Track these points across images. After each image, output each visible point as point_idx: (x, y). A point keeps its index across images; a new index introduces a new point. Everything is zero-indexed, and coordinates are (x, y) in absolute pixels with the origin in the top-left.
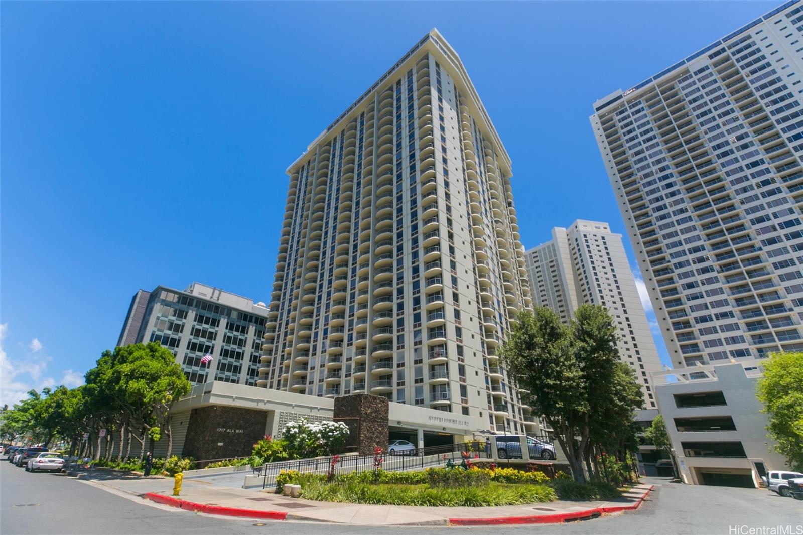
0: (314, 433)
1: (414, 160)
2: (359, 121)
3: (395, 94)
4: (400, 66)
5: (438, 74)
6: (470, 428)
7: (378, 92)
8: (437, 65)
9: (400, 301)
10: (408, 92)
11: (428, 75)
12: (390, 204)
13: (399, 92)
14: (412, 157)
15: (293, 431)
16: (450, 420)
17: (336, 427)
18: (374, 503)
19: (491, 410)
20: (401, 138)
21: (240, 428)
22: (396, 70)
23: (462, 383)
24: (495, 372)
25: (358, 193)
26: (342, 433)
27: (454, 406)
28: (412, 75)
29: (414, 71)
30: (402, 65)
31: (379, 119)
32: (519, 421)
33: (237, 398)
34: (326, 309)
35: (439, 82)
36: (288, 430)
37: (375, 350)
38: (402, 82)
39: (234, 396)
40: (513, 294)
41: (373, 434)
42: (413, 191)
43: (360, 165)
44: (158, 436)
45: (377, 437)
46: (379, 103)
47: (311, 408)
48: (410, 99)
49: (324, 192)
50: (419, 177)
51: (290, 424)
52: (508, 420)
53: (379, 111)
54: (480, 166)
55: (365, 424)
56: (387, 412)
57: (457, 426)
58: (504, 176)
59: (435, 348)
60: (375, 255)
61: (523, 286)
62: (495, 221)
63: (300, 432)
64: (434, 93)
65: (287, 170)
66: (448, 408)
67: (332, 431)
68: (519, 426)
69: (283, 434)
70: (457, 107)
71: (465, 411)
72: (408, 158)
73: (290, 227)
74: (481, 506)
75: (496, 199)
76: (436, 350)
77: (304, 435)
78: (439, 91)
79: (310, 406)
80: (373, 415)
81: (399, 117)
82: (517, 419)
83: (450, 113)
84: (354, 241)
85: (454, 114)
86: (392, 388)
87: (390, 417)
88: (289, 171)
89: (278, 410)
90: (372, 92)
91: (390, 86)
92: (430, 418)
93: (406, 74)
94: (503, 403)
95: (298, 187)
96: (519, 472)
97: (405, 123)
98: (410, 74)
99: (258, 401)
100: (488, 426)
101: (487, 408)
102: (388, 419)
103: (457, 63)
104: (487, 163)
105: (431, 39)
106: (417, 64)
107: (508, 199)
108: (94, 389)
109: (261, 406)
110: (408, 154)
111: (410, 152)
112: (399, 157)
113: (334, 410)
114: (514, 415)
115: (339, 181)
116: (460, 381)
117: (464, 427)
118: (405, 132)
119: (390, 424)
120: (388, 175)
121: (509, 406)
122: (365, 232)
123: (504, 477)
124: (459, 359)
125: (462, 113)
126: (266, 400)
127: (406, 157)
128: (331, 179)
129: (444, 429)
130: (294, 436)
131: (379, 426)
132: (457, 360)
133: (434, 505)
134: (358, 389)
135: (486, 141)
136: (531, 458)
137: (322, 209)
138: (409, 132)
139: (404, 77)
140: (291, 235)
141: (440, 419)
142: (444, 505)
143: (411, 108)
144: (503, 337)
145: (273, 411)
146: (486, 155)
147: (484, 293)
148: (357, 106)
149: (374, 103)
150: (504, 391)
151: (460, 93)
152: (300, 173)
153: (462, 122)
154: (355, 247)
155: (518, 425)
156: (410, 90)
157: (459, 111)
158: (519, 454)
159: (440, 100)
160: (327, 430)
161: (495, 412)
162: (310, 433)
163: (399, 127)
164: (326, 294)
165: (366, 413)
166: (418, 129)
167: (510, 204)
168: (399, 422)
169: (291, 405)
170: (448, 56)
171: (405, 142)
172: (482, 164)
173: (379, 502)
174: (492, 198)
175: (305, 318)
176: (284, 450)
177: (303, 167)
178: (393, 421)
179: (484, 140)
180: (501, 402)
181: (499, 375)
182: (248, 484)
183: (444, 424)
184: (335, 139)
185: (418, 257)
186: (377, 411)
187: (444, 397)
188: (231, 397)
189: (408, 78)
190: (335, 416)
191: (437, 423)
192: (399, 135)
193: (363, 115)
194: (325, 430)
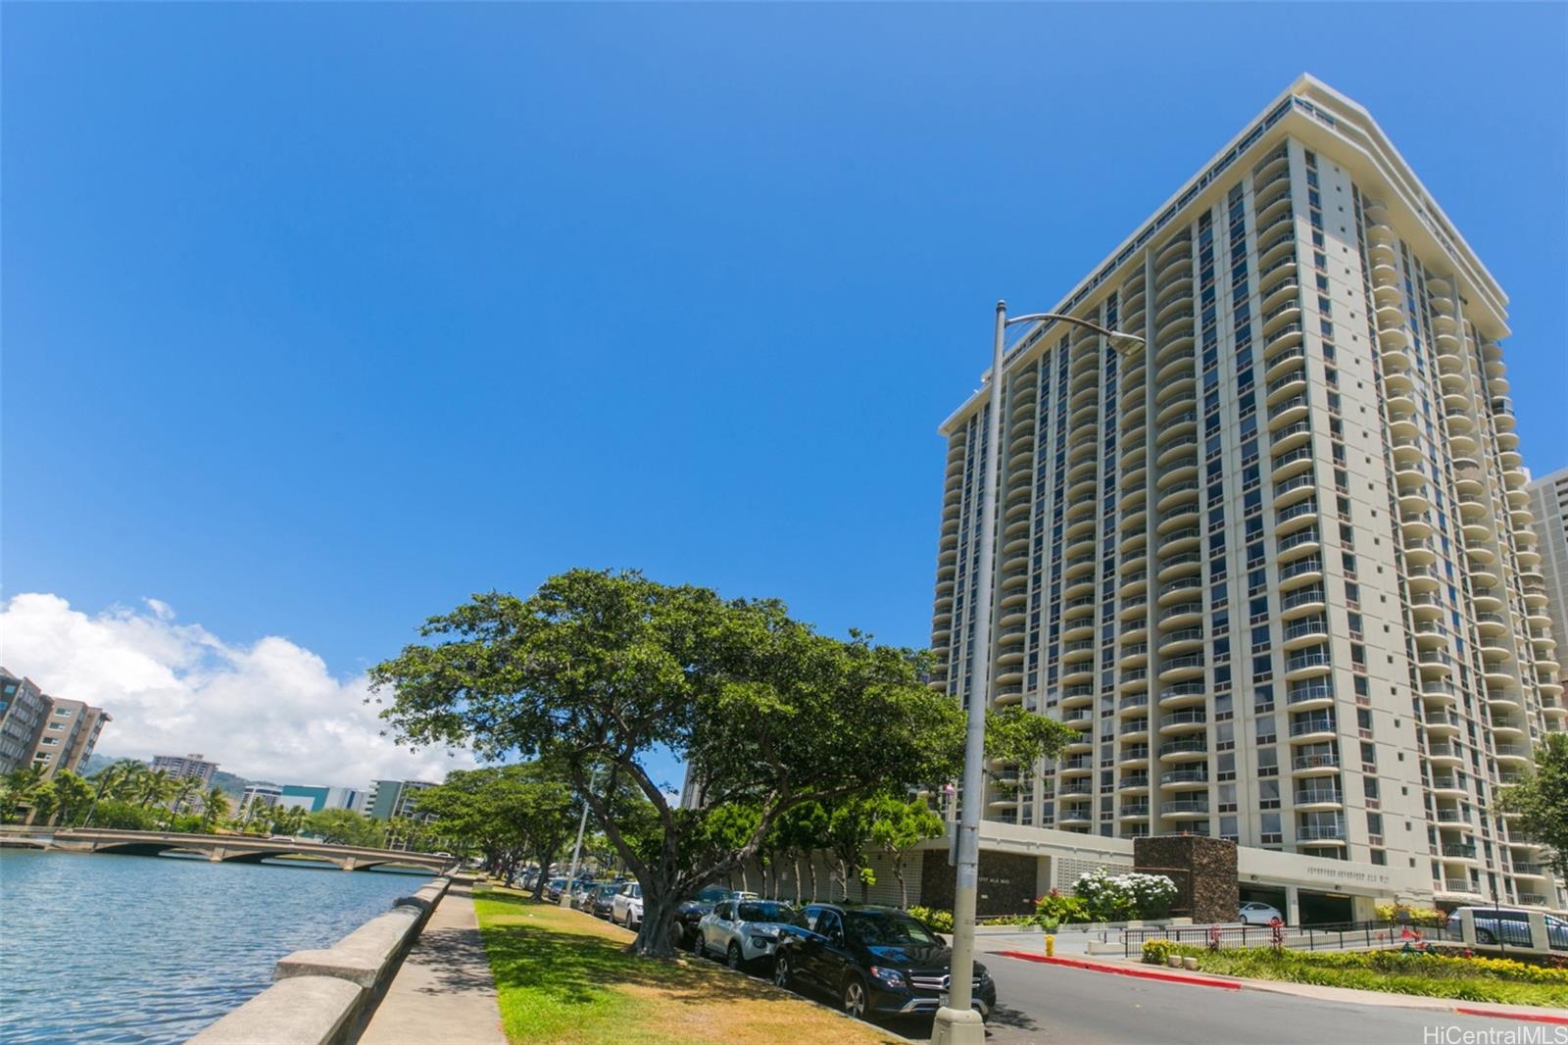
0: (1124, 889)
1: (1252, 385)
2: (1104, 312)
3: (1196, 246)
4: (1210, 185)
5: (1312, 178)
6: (1392, 886)
7: (1152, 247)
8: (1310, 158)
9: (1220, 664)
10: (1232, 237)
11: (1285, 191)
12: (1192, 481)
13: (1207, 239)
14: (1246, 379)
15: (1093, 886)
16: (1350, 874)
17: (1156, 883)
18: (1322, 984)
19: (1436, 854)
20: (1215, 341)
21: (1006, 878)
22: (1200, 193)
23: (1371, 810)
24: (1448, 785)
25: (1110, 464)
26: (1165, 891)
27: (1353, 850)
28: (1241, 196)
29: (1248, 187)
30: (1215, 180)
31: (1157, 307)
32: (1502, 872)
33: (1003, 841)
34: (1050, 677)
35: (1314, 198)
36: (1084, 884)
37: (1168, 750)
38: (1215, 217)
39: (999, 838)
40: (1499, 620)
41: (1214, 893)
42: (1250, 451)
43: (1111, 406)
44: (874, 880)
45: (1220, 898)
46: (1157, 271)
47: (1101, 853)
48: (1239, 251)
49: (1028, 463)
50: (1263, 422)
51: (1086, 876)
52: (1474, 873)
53: (1157, 289)
54: (1418, 349)
55: (1199, 879)
56: (1234, 861)
57: (1364, 884)
58: (1484, 341)
59: (1305, 749)
60: (1158, 580)
61: (1526, 591)
62: (1455, 464)
63: (1105, 888)
64: (1303, 228)
65: (940, 427)
66: (1343, 853)
67: (1149, 887)
68: (1500, 883)
69: (1075, 888)
70: (1360, 235)
71: (1378, 857)
72: (1235, 383)
73: (956, 532)
74: (1486, 1001)
75: (1462, 412)
76: (1312, 753)
77: (1110, 892)
78: (1316, 219)
79: (1098, 849)
80: (1213, 866)
81: (1209, 296)
82: (1497, 868)
83: (1343, 258)
84: (1105, 555)
85: (1353, 258)
86: (1207, 814)
87: (1240, 869)
88: (946, 429)
89: (1055, 856)
90: (1137, 251)
91: (1182, 228)
92: (1311, 870)
93: (1226, 196)
94: (1464, 841)
95: (966, 458)
96: (1526, 967)
97: (1224, 306)
98: (1236, 196)
99: (1028, 844)
100: (1429, 882)
101: (1428, 851)
102: (1237, 873)
103: (1363, 132)
104: (1437, 333)
105: (1296, 109)
106: (1256, 171)
107: (1493, 394)
108: (808, 827)
109: (1033, 851)
110: (1234, 373)
111: (1238, 370)
112: (1212, 382)
113: (1135, 856)
114: (1488, 862)
115: (1061, 441)
116: (1368, 806)
117: (1378, 885)
118: (1225, 328)
119: (1240, 880)
120: (1185, 423)
121: (1479, 846)
122: (1131, 540)
123: (1494, 972)
124: (1365, 768)
125: (1372, 244)
126: (1038, 843)
127: (1230, 381)
128: (1043, 438)
129: (1337, 887)
130: (1095, 893)
131: (1225, 882)
132: (1361, 769)
133: (1415, 994)
134: (1133, 812)
135: (1437, 281)
136: (1552, 947)
137: (1026, 497)
138: (1236, 326)
139: (1220, 205)
140: (959, 548)
141: (1331, 872)
142: (1428, 995)
143: (1240, 271)
144: (1469, 713)
145: (1049, 858)
146: (1435, 314)
147: (1425, 634)
148: (1100, 284)
149: (1142, 270)
150: (1467, 819)
151: (1369, 197)
152: (969, 429)
153: (1374, 264)
154: (1109, 566)
155: (1497, 880)
156: (1238, 231)
157: (1365, 244)
158: (1526, 940)
159: (1318, 239)
160: (1143, 886)
161: (1445, 858)
162: (1116, 889)
163: (1209, 318)
164: (1048, 651)
165: (1201, 864)
166: (1260, 320)
167: (1498, 407)
168: (1253, 877)
169: (1071, 849)
170: (1342, 128)
171: (1227, 349)
172: (1423, 339)
173: (1329, 984)
174: (1449, 413)
175: (1006, 692)
176: (1083, 909)
177: (974, 418)
178: (1243, 874)
179: (1429, 277)
180: (1459, 840)
181: (1455, 791)
182: (1093, 950)
183: (1338, 881)
184: (1047, 356)
185: (1264, 581)
186: (1218, 860)
187: (1331, 834)
188: (995, 840)
189: (1230, 205)
190: (1136, 865)
191: (1324, 878)
192: (1210, 335)
193: (1112, 299)
194: (1138, 885)
